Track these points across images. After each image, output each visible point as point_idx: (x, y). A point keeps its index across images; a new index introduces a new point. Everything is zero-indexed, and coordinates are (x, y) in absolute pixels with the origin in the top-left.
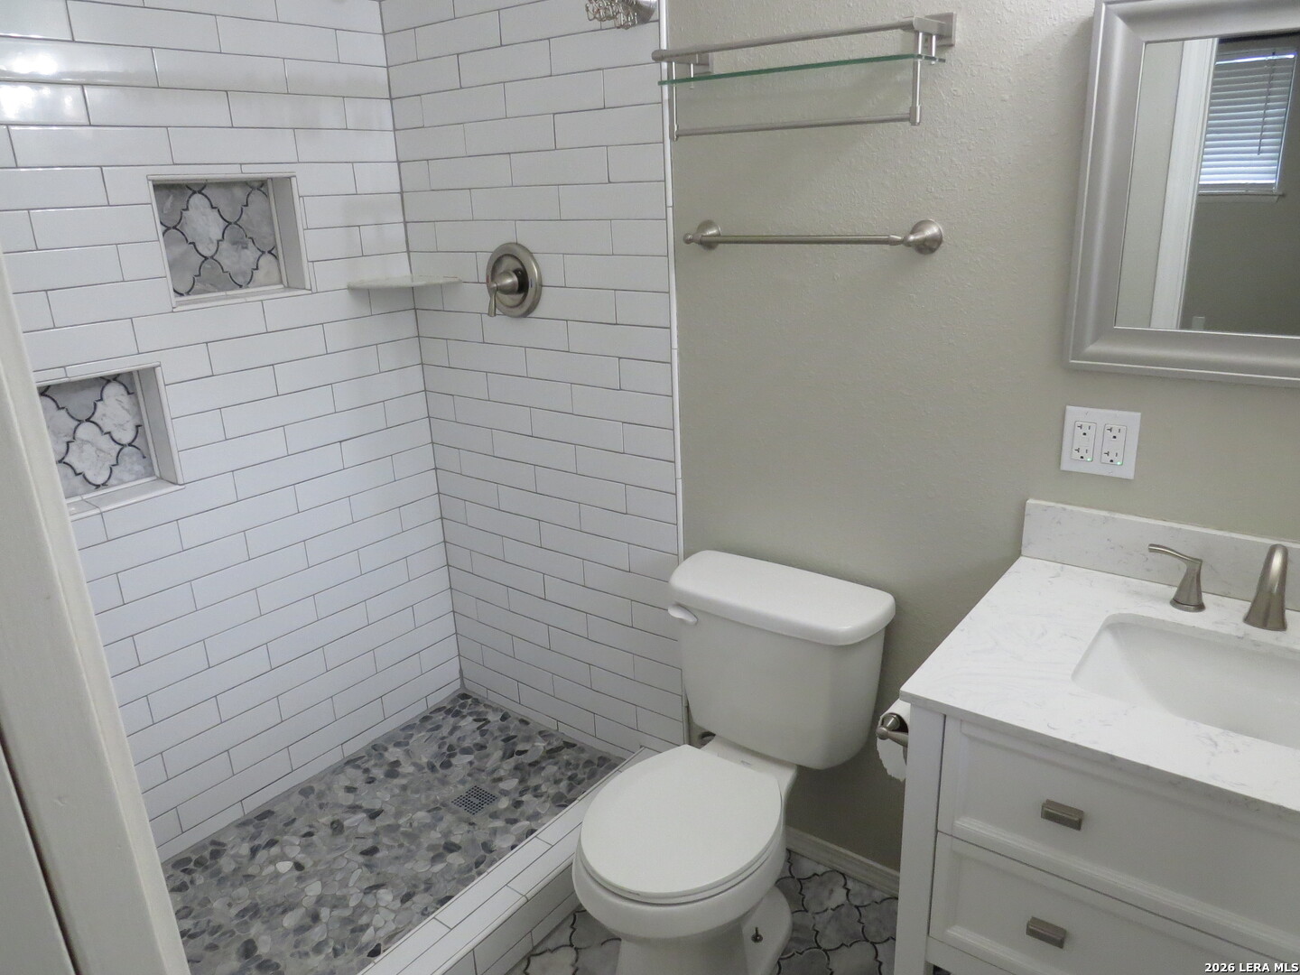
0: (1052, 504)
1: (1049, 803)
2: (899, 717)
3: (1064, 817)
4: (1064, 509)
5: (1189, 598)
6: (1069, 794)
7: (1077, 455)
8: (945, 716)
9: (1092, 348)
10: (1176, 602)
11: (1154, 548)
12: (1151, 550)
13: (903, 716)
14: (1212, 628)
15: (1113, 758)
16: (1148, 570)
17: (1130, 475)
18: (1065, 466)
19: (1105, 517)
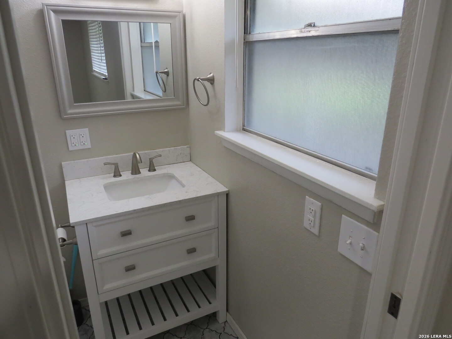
0: (70, 162)
1: (121, 232)
2: (62, 238)
3: (126, 234)
4: (75, 162)
5: (117, 174)
6: (125, 227)
7: (73, 145)
8: (86, 224)
9: (69, 111)
10: (115, 176)
11: (105, 164)
12: (105, 165)
13: (63, 237)
14: (127, 178)
15: (135, 210)
16: (103, 172)
17: (90, 147)
18: (71, 149)
19: (87, 161)
